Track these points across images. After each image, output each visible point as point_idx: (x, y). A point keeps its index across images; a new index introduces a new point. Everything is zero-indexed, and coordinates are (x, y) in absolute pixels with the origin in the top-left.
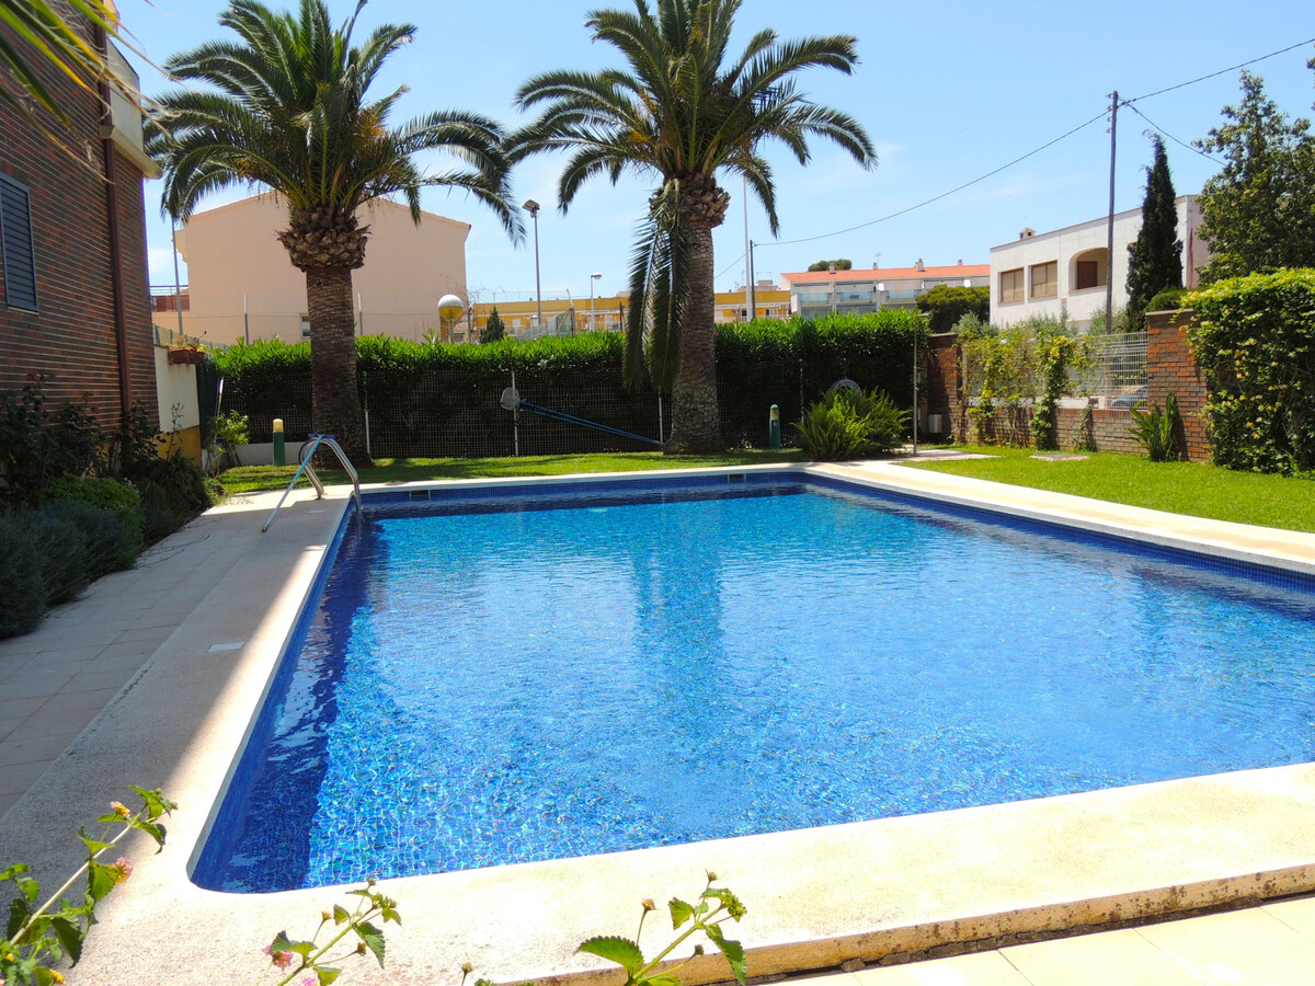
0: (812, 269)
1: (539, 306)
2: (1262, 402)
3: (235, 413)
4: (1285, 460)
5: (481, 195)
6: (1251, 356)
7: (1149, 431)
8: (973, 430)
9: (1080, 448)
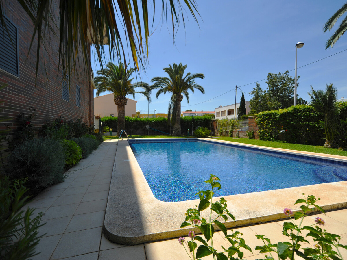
0: (186, 111)
1: (148, 115)
2: (268, 130)
3: (107, 126)
4: (272, 139)
5: (145, 95)
6: (267, 123)
7: (249, 135)
8: (219, 134)
9: (237, 137)
